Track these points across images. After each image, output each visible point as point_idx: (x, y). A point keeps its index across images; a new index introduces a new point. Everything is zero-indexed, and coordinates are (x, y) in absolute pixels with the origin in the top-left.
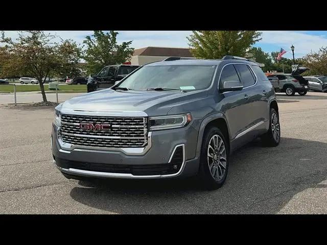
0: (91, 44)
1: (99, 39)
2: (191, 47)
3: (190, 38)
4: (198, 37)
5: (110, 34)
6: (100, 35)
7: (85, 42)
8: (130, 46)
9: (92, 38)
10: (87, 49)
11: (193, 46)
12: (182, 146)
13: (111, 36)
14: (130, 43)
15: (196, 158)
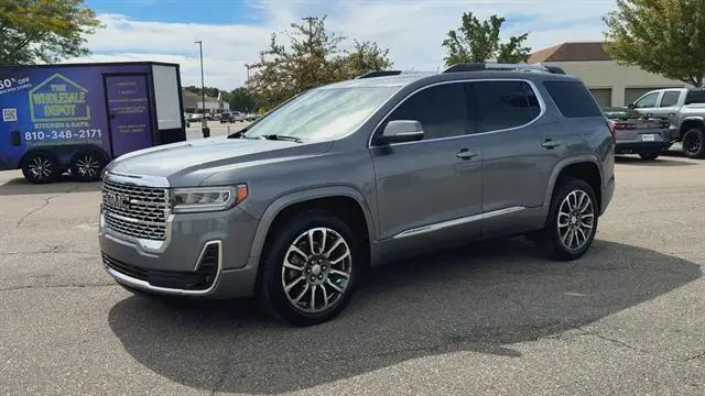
0: (456, 46)
1: (470, 35)
2: (609, 39)
3: (609, 18)
4: (628, 15)
5: (490, 24)
6: (472, 26)
7: (446, 43)
8: (524, 44)
9: (459, 34)
10: (449, 56)
11: (612, 36)
12: (217, 244)
13: (492, 27)
14: (524, 37)
15: (247, 267)
